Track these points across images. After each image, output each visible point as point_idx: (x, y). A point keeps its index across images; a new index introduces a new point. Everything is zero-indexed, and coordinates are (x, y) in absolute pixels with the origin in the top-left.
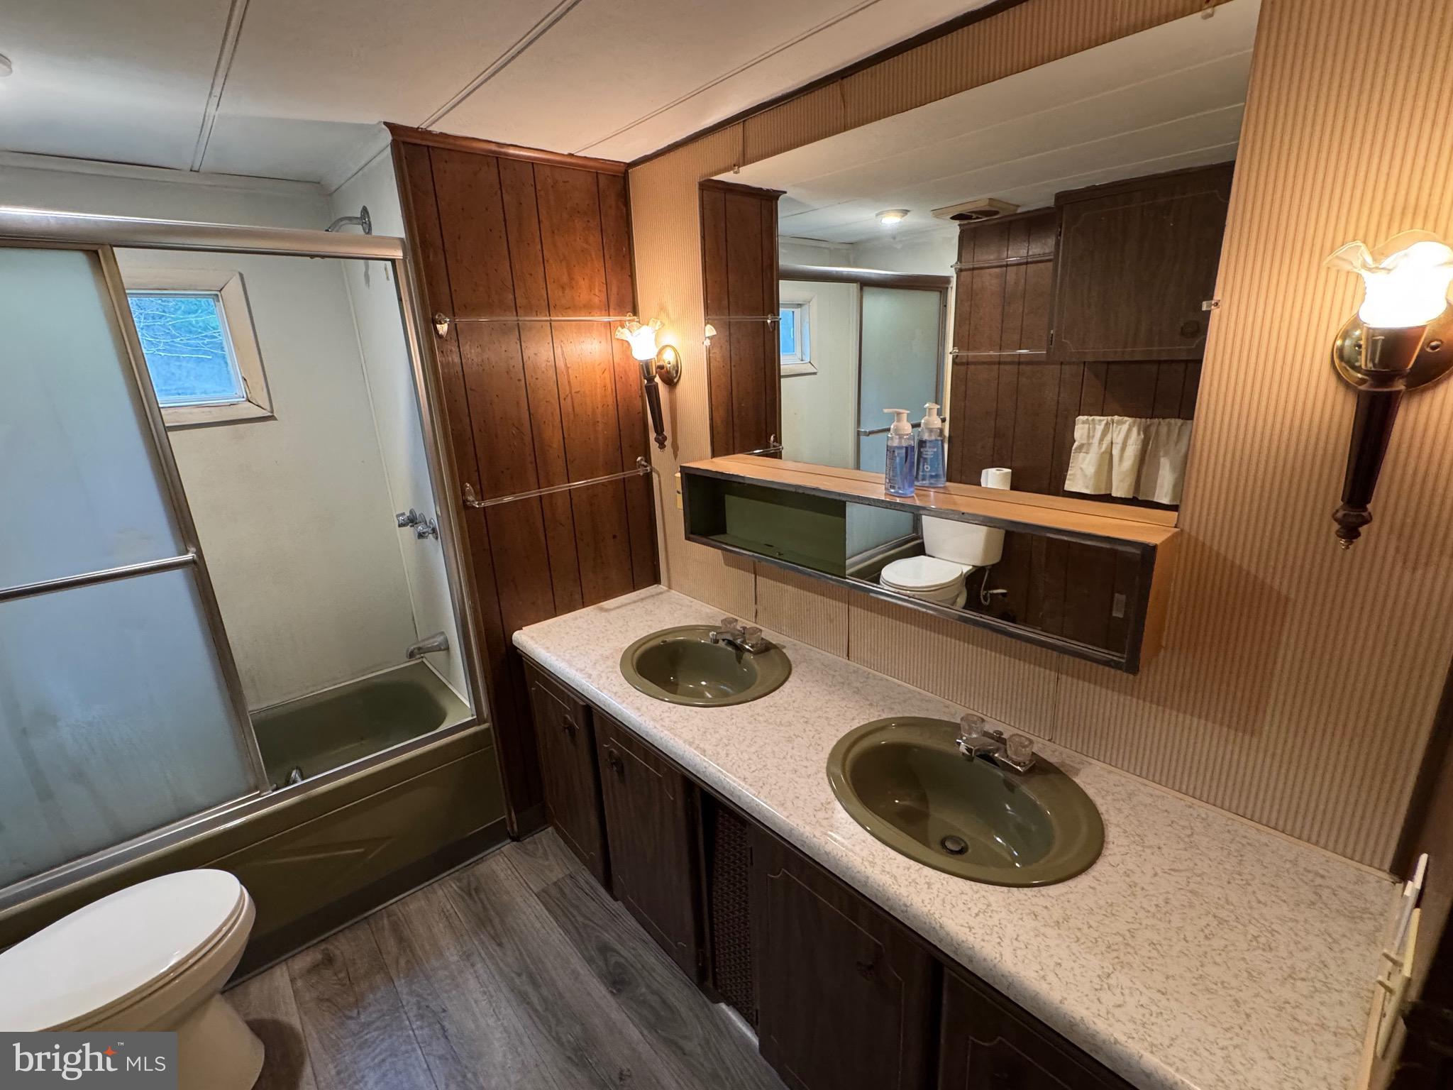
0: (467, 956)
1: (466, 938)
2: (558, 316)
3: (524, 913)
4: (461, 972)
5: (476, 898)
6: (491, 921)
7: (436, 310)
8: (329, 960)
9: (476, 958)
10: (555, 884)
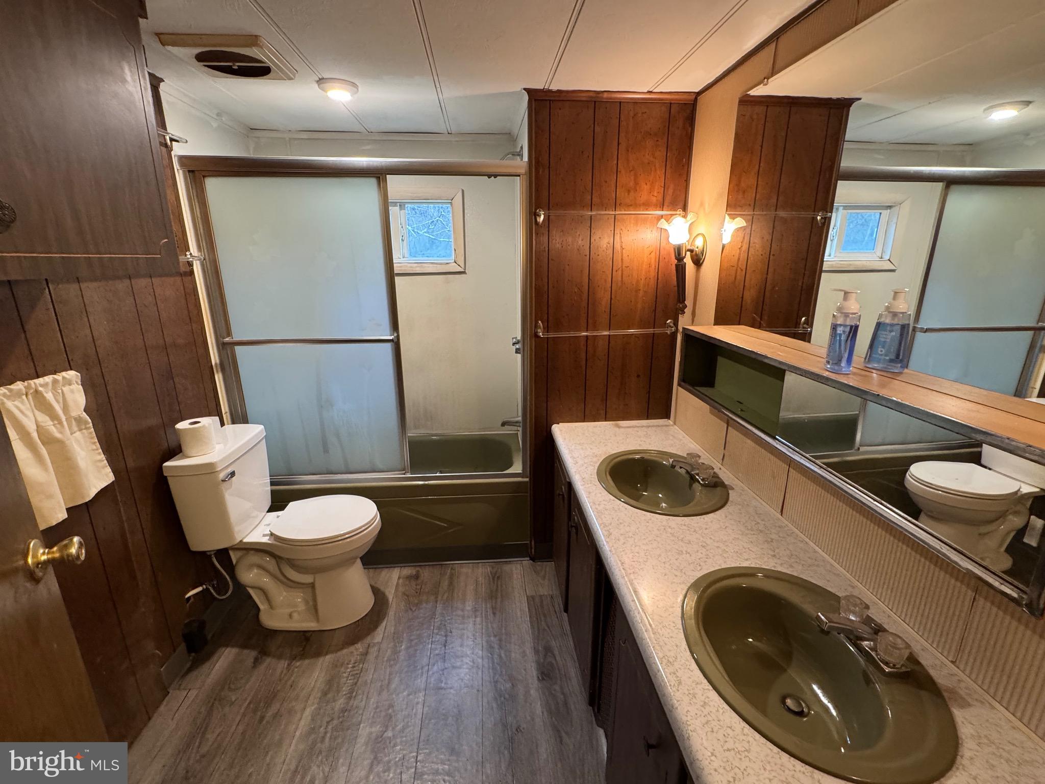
0: (475, 610)
1: (480, 600)
2: (621, 211)
3: (515, 604)
4: (469, 617)
5: (496, 582)
6: (496, 598)
7: (538, 206)
8: (417, 577)
9: (478, 613)
10: (541, 596)
